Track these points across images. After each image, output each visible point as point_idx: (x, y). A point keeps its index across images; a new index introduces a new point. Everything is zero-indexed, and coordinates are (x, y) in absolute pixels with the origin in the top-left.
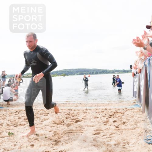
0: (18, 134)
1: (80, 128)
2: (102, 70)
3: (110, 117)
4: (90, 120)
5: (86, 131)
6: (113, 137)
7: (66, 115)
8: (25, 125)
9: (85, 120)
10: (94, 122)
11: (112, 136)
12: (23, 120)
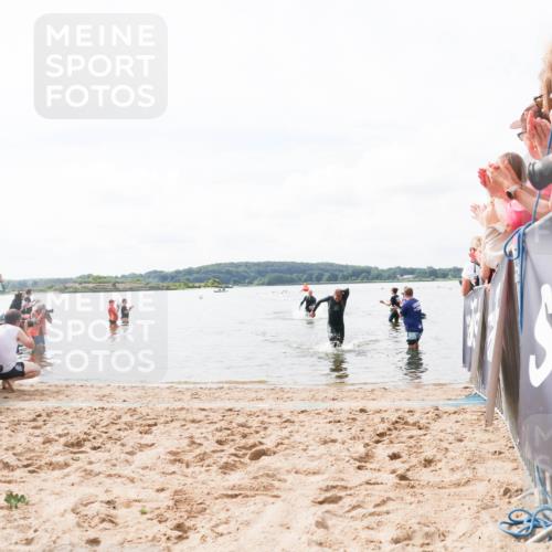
0: (41, 501)
1: (270, 481)
2: (352, 267)
3: (377, 438)
4: (305, 450)
5: (290, 489)
6: (388, 513)
7: (221, 430)
8: (67, 465)
9: (288, 451)
10: (320, 458)
11: (383, 509)
12: (61, 448)
